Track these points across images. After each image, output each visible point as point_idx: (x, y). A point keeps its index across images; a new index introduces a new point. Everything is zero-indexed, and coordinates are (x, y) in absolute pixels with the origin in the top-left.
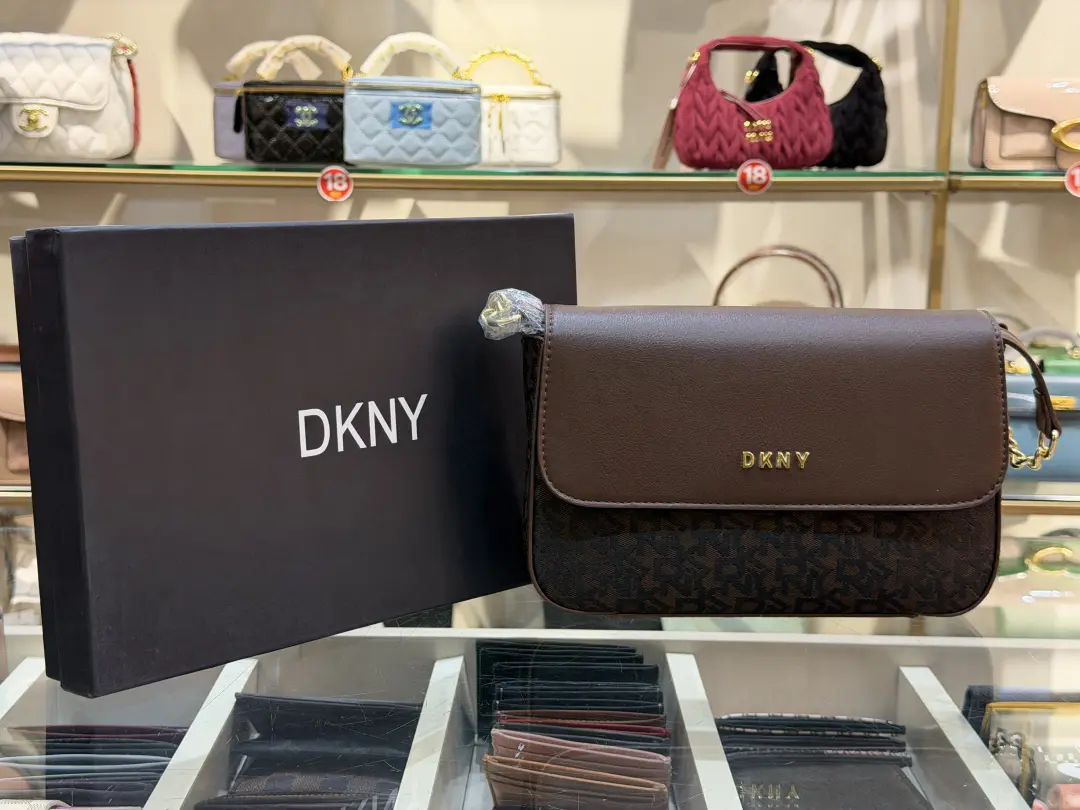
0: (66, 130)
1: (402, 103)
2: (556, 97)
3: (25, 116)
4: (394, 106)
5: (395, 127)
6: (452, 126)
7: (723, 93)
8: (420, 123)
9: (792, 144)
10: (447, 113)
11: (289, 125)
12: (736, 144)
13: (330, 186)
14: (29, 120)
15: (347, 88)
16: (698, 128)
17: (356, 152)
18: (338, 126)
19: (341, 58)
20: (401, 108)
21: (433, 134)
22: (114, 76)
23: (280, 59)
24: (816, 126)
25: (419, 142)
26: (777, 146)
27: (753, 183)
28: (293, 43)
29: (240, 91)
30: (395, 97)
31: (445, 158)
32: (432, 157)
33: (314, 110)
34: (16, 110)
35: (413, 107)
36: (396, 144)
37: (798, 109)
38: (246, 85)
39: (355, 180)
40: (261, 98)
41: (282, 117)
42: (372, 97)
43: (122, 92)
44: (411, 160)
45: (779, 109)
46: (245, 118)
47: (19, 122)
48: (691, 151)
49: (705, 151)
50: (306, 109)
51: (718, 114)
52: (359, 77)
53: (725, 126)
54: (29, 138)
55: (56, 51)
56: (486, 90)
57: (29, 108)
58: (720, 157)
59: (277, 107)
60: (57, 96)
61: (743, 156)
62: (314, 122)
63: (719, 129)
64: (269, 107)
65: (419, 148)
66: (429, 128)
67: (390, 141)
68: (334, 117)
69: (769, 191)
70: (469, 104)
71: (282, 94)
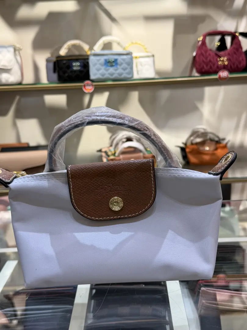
1: (109, 59)
2: (153, 56)
4: (106, 60)
5: (106, 67)
6: (124, 65)
7: (211, 50)
8: (114, 65)
9: (234, 64)
10: (122, 61)
11: (71, 70)
12: (216, 66)
13: (87, 87)
15: (89, 56)
16: (203, 61)
17: (94, 76)
18: (87, 69)
19: (86, 47)
20: (108, 61)
21: (119, 68)
22: (15, 57)
23: (67, 49)
24: (241, 59)
25: (114, 71)
26: (229, 66)
27: (223, 78)
30: (106, 57)
31: (123, 76)
32: (118, 76)
33: (78, 64)
35: (112, 61)
36: (107, 73)
37: (235, 53)
38: (57, 58)
39: (95, 85)
40: (62, 61)
41: (69, 67)
42: (98, 58)
43: (17, 62)
45: (229, 54)
46: (57, 68)
48: (201, 69)
49: (206, 68)
50: (76, 64)
51: (210, 57)
52: (93, 52)
53: (212, 60)
56: (133, 55)
58: (211, 70)
59: (67, 64)
61: (218, 70)
62: (79, 68)
63: (210, 61)
64: (64, 64)
65: (114, 74)
66: (117, 67)
67: (105, 72)
68: (86, 65)
69: (228, 80)
70: (130, 58)
71: (68, 60)
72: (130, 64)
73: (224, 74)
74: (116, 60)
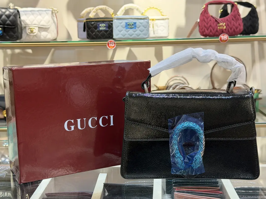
0: (40, 33)
1: (128, 22)
2: (168, 19)
3: (30, 30)
4: (126, 23)
5: (127, 29)
7: (212, 17)
8: (133, 27)
9: (231, 29)
11: (98, 29)
12: (215, 30)
13: (110, 45)
14: (31, 31)
15: (113, 19)
16: (205, 26)
17: (116, 36)
18: (111, 29)
19: (111, 11)
20: (128, 24)
21: (137, 30)
22: (52, 18)
23: (95, 12)
24: (238, 24)
26: (227, 30)
27: (223, 40)
28: (98, 7)
29: (85, 21)
30: (126, 21)
31: (140, 37)
32: (136, 36)
33: (105, 25)
34: (27, 28)
35: (131, 23)
36: (127, 33)
37: (233, 19)
38: (87, 19)
39: (117, 43)
40: (90, 22)
41: (96, 27)
42: (120, 21)
43: (54, 22)
44: (131, 37)
45: (227, 20)
46: (86, 28)
47: (28, 31)
48: (203, 32)
49: (207, 32)
50: (102, 25)
51: (210, 22)
52: (116, 16)
54: (31, 35)
55: (37, 12)
56: (150, 18)
57: (31, 27)
58: (211, 33)
59: (95, 25)
60: (38, 24)
61: (217, 33)
62: (105, 28)
63: (211, 26)
64: (92, 25)
65: (133, 34)
66: (135, 29)
68: (110, 27)
69: (228, 42)
70: (146, 22)
71: (96, 21)
72: (147, 27)
73: (224, 37)
74: (135, 23)
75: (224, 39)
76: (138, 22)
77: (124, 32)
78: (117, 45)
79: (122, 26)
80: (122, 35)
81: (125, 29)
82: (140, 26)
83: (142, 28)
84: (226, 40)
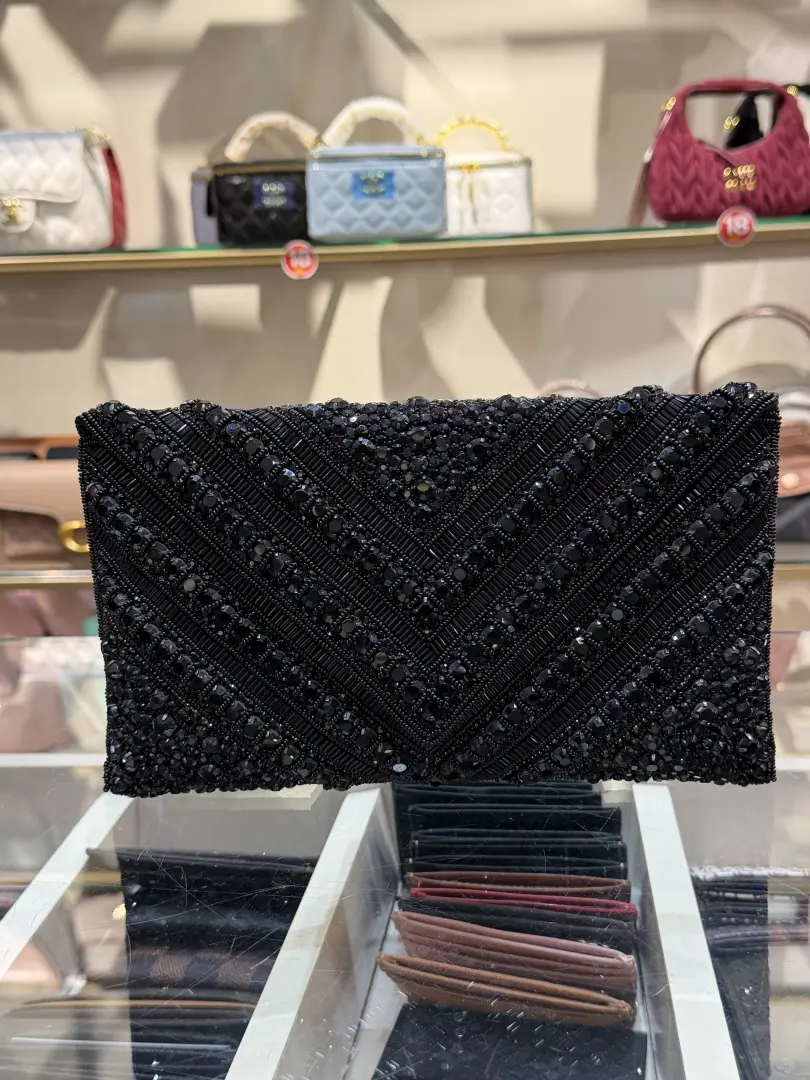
0: (44, 222)
1: (367, 172)
2: (528, 163)
3: (4, 212)
4: (356, 176)
5: (357, 198)
7: (701, 142)
9: (776, 190)
10: (409, 180)
11: (256, 206)
12: (715, 196)
13: (295, 263)
14: (10, 216)
15: (309, 162)
16: (674, 179)
19: (306, 134)
20: (363, 178)
21: (396, 203)
22: (88, 167)
23: (249, 140)
25: (382, 212)
26: (760, 195)
27: (734, 235)
31: (409, 229)
32: (395, 226)
33: (279, 188)
35: (375, 178)
36: (359, 216)
37: (781, 153)
39: (320, 255)
40: (230, 180)
41: (251, 196)
42: (334, 168)
43: (97, 182)
44: (377, 232)
45: (761, 156)
46: (216, 202)
48: (667, 205)
49: (683, 203)
50: (273, 188)
51: (696, 164)
52: (320, 148)
53: (703, 176)
54: (10, 234)
57: (8, 204)
58: (699, 210)
61: (722, 207)
62: (280, 202)
63: (697, 179)
64: (237, 188)
65: (381, 219)
66: (391, 197)
67: (354, 213)
69: (752, 242)
70: (432, 168)
71: (250, 175)
72: (436, 187)
73: (739, 221)
74: (389, 175)
75: (736, 231)
76: (401, 170)
77: (347, 209)
78: (320, 264)
79: (340, 188)
80: (340, 221)
81: (351, 198)
82: (408, 187)
83: (416, 193)
84: (744, 233)
